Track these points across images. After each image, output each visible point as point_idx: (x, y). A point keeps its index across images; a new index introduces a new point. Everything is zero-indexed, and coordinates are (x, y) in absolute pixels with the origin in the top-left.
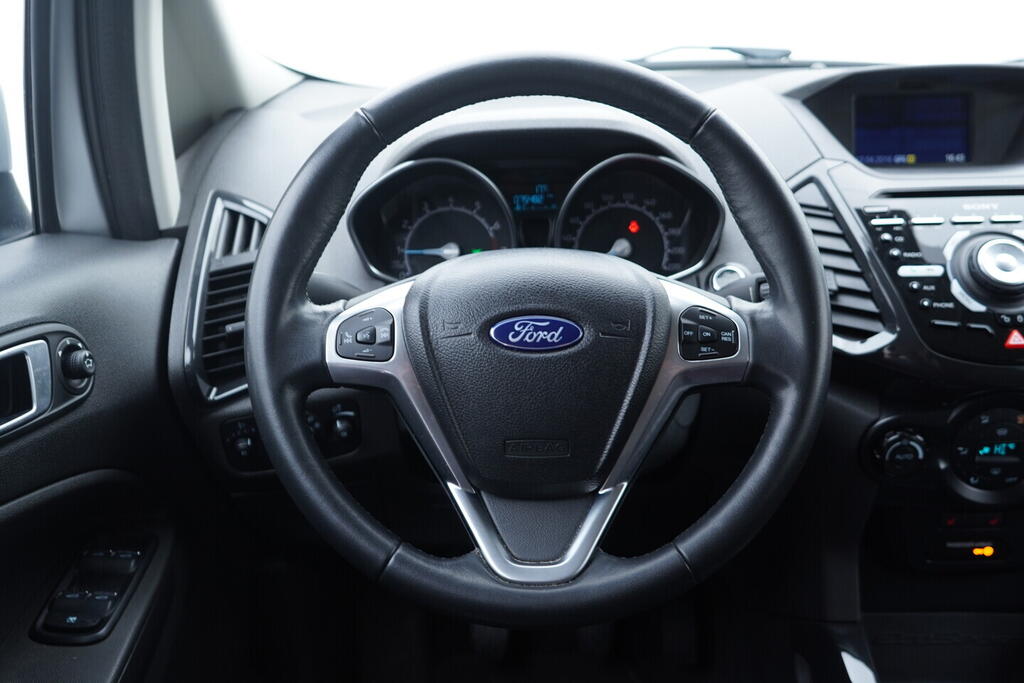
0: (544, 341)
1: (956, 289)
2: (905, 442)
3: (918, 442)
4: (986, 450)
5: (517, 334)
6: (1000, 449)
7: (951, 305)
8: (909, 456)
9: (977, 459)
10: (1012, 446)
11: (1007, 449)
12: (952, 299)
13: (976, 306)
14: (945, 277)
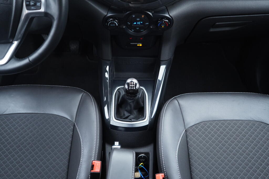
2: (112, 22)
3: (116, 22)
4: (135, 23)
6: (139, 23)
8: (114, 25)
9: (133, 25)
10: (142, 22)
11: (140, 23)
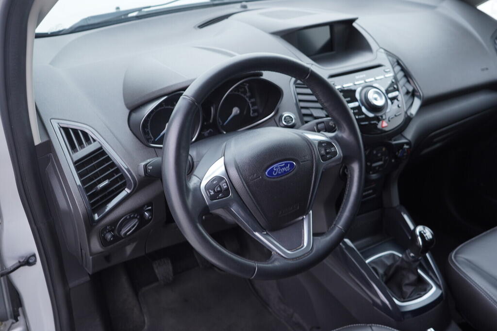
0: (285, 171)
1: (364, 109)
5: (275, 172)
7: (363, 116)
12: (363, 114)
13: (371, 115)
14: (359, 106)
